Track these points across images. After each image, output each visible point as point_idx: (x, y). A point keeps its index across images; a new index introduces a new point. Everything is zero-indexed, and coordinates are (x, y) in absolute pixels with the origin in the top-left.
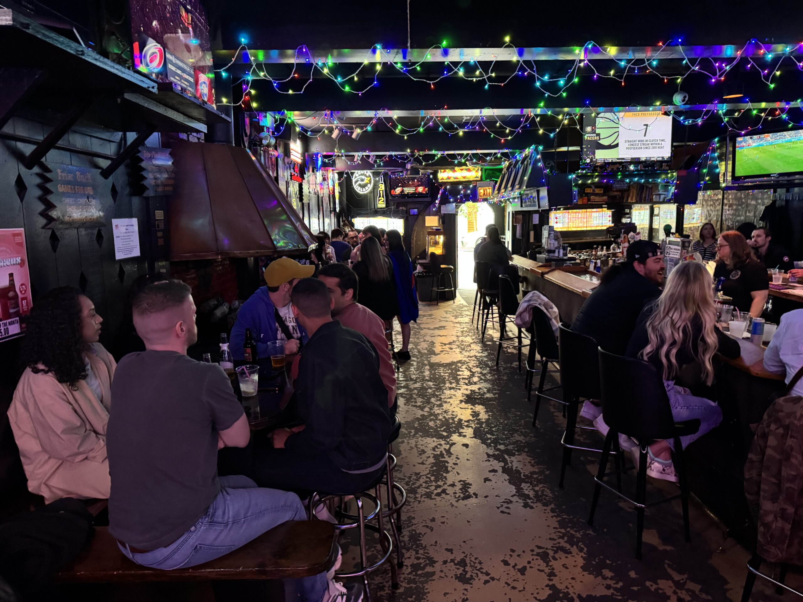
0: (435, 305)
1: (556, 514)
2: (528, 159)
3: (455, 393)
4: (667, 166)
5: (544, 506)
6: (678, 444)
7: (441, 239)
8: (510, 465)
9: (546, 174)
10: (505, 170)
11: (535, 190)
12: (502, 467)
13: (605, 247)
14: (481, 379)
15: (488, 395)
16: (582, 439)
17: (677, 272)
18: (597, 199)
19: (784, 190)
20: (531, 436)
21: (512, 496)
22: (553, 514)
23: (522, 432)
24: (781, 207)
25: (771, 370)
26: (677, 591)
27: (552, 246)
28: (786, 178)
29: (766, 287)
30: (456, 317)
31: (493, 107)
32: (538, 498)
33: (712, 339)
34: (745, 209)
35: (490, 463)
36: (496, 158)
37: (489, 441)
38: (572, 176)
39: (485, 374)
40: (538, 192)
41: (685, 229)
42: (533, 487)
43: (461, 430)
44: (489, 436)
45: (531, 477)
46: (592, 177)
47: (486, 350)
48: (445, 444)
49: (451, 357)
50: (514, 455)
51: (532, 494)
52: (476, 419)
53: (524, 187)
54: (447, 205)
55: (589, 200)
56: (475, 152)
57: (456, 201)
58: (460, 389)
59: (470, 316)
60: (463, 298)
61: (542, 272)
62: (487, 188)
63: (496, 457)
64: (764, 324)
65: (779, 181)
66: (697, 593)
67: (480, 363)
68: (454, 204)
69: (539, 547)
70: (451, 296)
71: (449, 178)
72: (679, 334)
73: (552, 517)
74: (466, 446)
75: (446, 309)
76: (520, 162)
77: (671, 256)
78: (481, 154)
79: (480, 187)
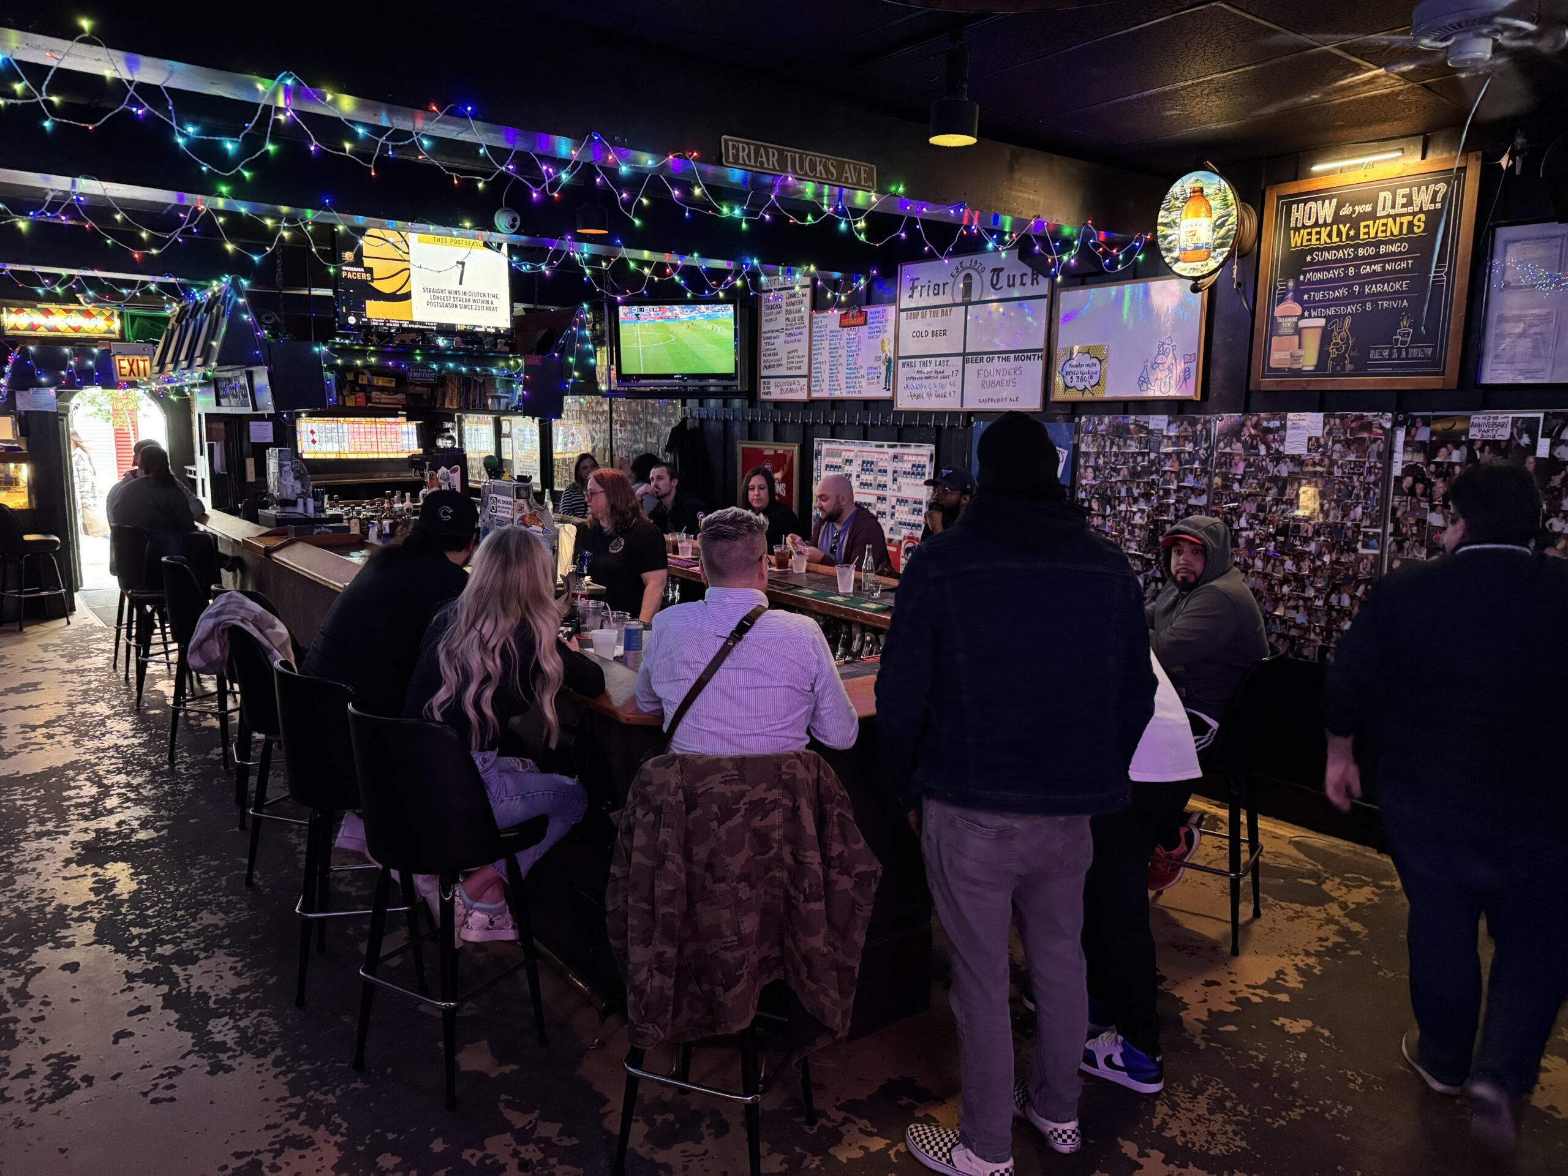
0: (13, 632)
1: (284, 1068)
2: (219, 304)
3: (52, 844)
4: (506, 344)
5: (258, 1057)
6: (513, 868)
7: (23, 472)
8: (184, 985)
9: (263, 341)
10: (173, 321)
11: (244, 370)
12: (164, 996)
13: (408, 495)
14: (128, 799)
15: (143, 835)
16: (353, 891)
17: (488, 546)
18: (385, 398)
19: (696, 402)
20: (241, 909)
21: (184, 1057)
22: (278, 1070)
23: (219, 905)
24: (694, 430)
25: (646, 711)
26: (519, 1148)
27: (289, 491)
28: (697, 382)
29: (662, 563)
30: (72, 658)
31: (102, 178)
32: (245, 1043)
33: (552, 665)
34: (644, 431)
35: (133, 994)
36: (147, 292)
37: (136, 943)
38: (321, 349)
39: (139, 785)
40: (250, 376)
41: (556, 463)
42: (236, 1021)
43: (64, 933)
44: (135, 931)
45: (234, 1000)
46: (362, 354)
47: (145, 730)
48: (13, 975)
49: (48, 758)
50: (194, 960)
51: (230, 1038)
52: (106, 898)
53: (214, 364)
54: (31, 390)
55: (368, 399)
56: (89, 273)
57: (55, 382)
58: (66, 833)
59: (109, 652)
60: (93, 610)
61: (266, 548)
62: (139, 358)
63: (148, 977)
64: (641, 630)
65: (686, 387)
66: (555, 1140)
67: (127, 762)
68: (52, 390)
69: (238, 1155)
70: (64, 608)
71: (33, 327)
72: (494, 661)
73: (276, 1077)
74: (73, 967)
75: (42, 642)
76: (203, 309)
77: (498, 514)
78: (105, 279)
79: (119, 353)
